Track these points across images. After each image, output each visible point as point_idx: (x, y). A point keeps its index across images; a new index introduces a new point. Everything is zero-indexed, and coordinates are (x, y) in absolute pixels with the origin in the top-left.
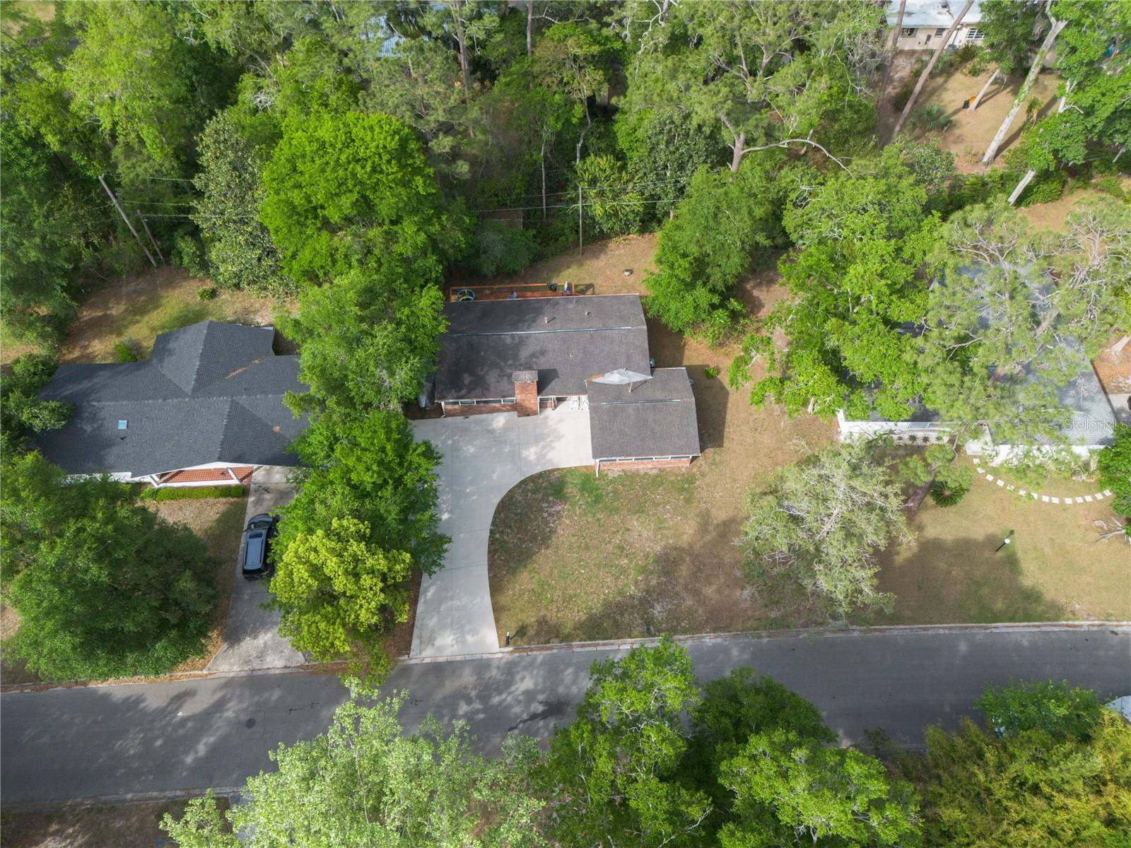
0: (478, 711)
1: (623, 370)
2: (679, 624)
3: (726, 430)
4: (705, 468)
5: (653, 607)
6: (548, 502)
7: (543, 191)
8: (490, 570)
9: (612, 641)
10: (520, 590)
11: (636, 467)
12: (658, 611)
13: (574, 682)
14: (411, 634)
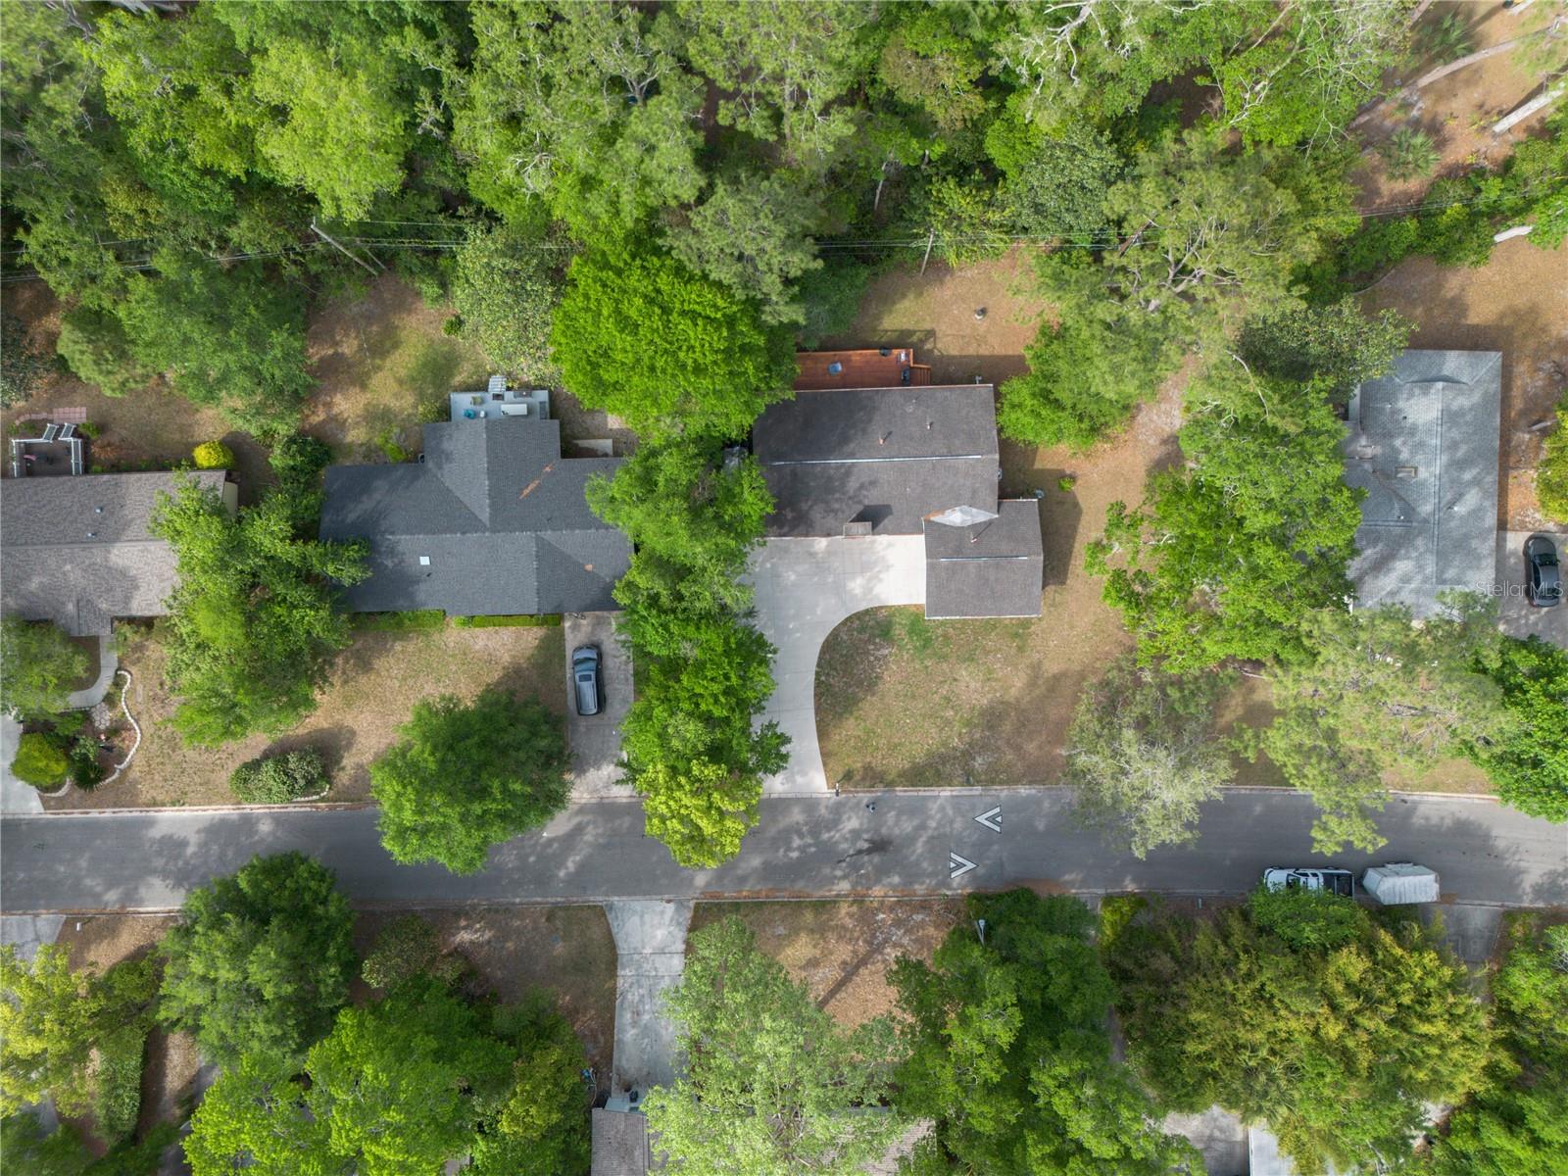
0: (810, 845)
1: (965, 507)
2: (997, 776)
3: (1072, 562)
5: (974, 759)
6: (875, 644)
8: (816, 714)
9: (933, 788)
10: (847, 736)
12: (979, 763)
13: (897, 823)
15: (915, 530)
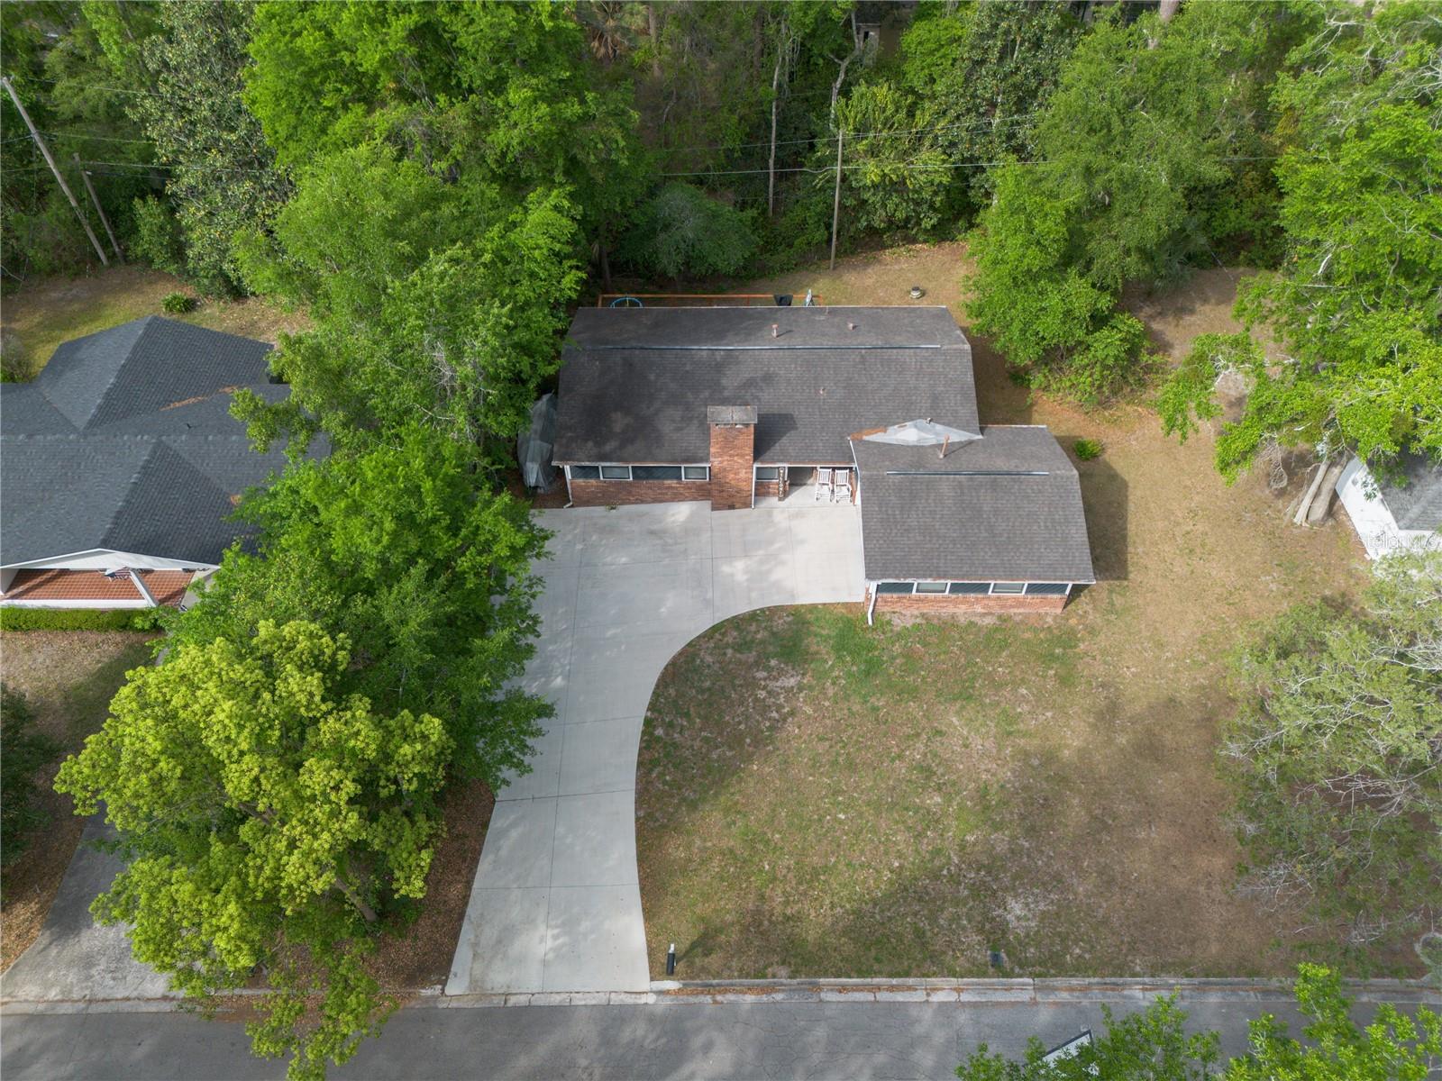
1: (924, 422)
2: (1066, 949)
3: (1131, 549)
4: (1094, 618)
5: (1003, 905)
6: (769, 669)
7: (771, 162)
8: (639, 802)
9: (911, 981)
10: (705, 849)
11: (951, 609)
12: (1017, 912)
14: (455, 936)
15: (840, 459)
